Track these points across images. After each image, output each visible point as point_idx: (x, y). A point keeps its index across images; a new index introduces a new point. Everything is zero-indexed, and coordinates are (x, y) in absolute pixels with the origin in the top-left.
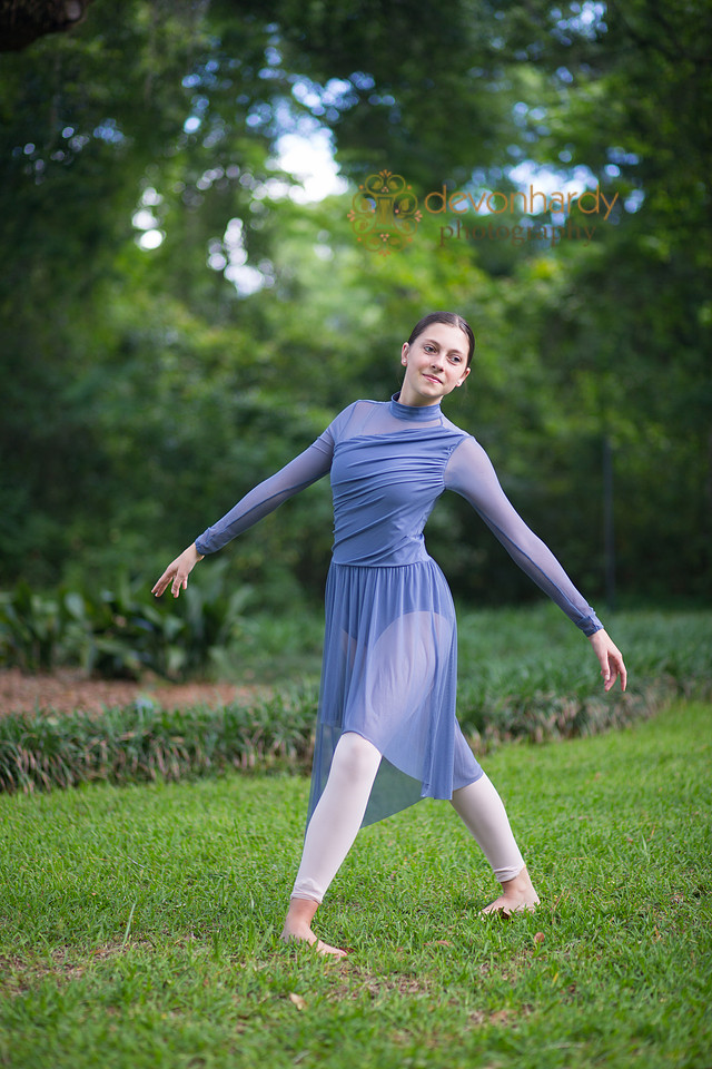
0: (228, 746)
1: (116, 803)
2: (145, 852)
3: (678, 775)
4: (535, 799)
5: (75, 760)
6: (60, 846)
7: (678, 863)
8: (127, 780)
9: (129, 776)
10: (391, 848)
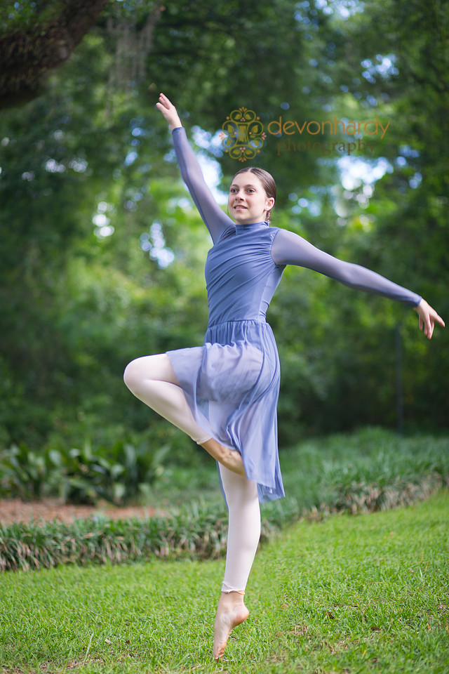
0: (152, 542)
1: (81, 577)
2: (99, 605)
3: (443, 534)
4: (352, 548)
5: (55, 550)
6: (45, 602)
7: (442, 585)
8: (88, 563)
9: (89, 561)
10: (255, 603)
